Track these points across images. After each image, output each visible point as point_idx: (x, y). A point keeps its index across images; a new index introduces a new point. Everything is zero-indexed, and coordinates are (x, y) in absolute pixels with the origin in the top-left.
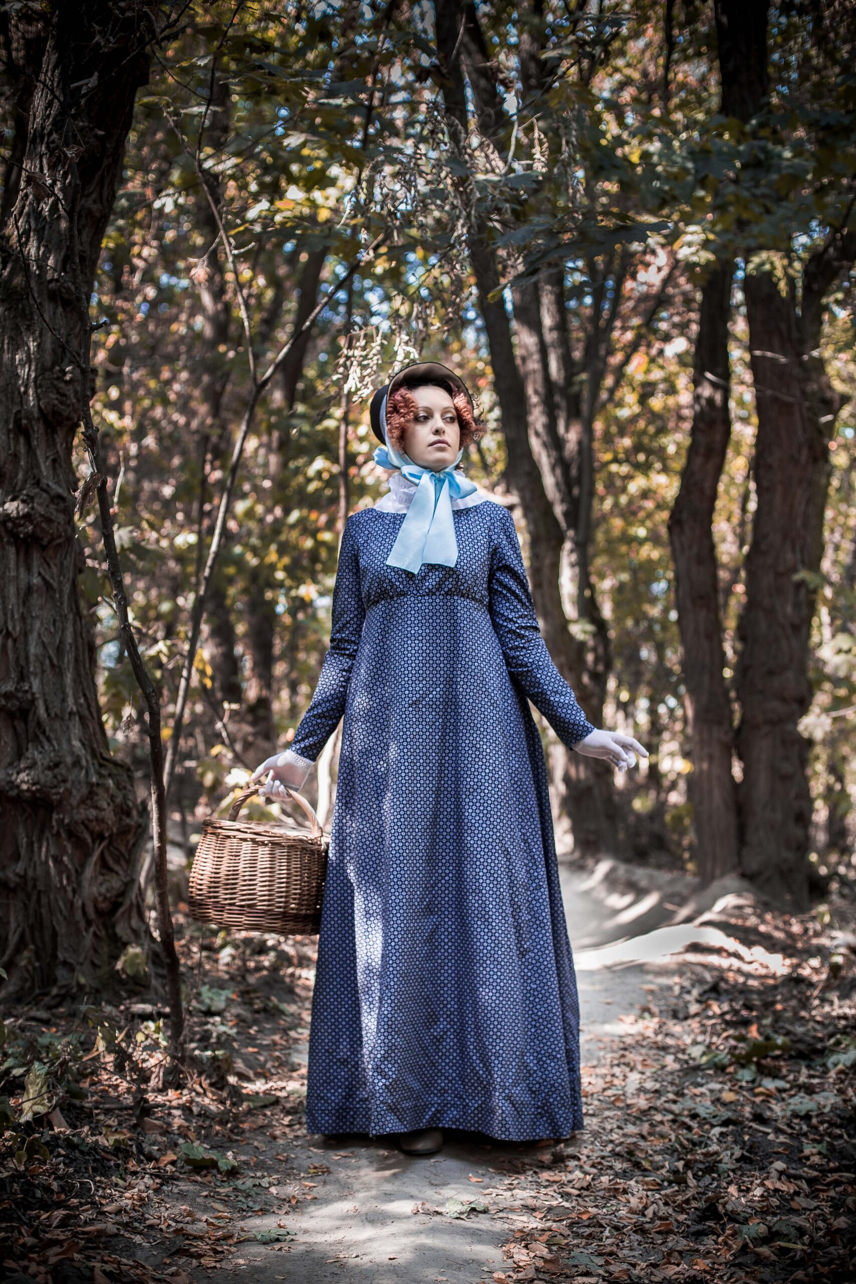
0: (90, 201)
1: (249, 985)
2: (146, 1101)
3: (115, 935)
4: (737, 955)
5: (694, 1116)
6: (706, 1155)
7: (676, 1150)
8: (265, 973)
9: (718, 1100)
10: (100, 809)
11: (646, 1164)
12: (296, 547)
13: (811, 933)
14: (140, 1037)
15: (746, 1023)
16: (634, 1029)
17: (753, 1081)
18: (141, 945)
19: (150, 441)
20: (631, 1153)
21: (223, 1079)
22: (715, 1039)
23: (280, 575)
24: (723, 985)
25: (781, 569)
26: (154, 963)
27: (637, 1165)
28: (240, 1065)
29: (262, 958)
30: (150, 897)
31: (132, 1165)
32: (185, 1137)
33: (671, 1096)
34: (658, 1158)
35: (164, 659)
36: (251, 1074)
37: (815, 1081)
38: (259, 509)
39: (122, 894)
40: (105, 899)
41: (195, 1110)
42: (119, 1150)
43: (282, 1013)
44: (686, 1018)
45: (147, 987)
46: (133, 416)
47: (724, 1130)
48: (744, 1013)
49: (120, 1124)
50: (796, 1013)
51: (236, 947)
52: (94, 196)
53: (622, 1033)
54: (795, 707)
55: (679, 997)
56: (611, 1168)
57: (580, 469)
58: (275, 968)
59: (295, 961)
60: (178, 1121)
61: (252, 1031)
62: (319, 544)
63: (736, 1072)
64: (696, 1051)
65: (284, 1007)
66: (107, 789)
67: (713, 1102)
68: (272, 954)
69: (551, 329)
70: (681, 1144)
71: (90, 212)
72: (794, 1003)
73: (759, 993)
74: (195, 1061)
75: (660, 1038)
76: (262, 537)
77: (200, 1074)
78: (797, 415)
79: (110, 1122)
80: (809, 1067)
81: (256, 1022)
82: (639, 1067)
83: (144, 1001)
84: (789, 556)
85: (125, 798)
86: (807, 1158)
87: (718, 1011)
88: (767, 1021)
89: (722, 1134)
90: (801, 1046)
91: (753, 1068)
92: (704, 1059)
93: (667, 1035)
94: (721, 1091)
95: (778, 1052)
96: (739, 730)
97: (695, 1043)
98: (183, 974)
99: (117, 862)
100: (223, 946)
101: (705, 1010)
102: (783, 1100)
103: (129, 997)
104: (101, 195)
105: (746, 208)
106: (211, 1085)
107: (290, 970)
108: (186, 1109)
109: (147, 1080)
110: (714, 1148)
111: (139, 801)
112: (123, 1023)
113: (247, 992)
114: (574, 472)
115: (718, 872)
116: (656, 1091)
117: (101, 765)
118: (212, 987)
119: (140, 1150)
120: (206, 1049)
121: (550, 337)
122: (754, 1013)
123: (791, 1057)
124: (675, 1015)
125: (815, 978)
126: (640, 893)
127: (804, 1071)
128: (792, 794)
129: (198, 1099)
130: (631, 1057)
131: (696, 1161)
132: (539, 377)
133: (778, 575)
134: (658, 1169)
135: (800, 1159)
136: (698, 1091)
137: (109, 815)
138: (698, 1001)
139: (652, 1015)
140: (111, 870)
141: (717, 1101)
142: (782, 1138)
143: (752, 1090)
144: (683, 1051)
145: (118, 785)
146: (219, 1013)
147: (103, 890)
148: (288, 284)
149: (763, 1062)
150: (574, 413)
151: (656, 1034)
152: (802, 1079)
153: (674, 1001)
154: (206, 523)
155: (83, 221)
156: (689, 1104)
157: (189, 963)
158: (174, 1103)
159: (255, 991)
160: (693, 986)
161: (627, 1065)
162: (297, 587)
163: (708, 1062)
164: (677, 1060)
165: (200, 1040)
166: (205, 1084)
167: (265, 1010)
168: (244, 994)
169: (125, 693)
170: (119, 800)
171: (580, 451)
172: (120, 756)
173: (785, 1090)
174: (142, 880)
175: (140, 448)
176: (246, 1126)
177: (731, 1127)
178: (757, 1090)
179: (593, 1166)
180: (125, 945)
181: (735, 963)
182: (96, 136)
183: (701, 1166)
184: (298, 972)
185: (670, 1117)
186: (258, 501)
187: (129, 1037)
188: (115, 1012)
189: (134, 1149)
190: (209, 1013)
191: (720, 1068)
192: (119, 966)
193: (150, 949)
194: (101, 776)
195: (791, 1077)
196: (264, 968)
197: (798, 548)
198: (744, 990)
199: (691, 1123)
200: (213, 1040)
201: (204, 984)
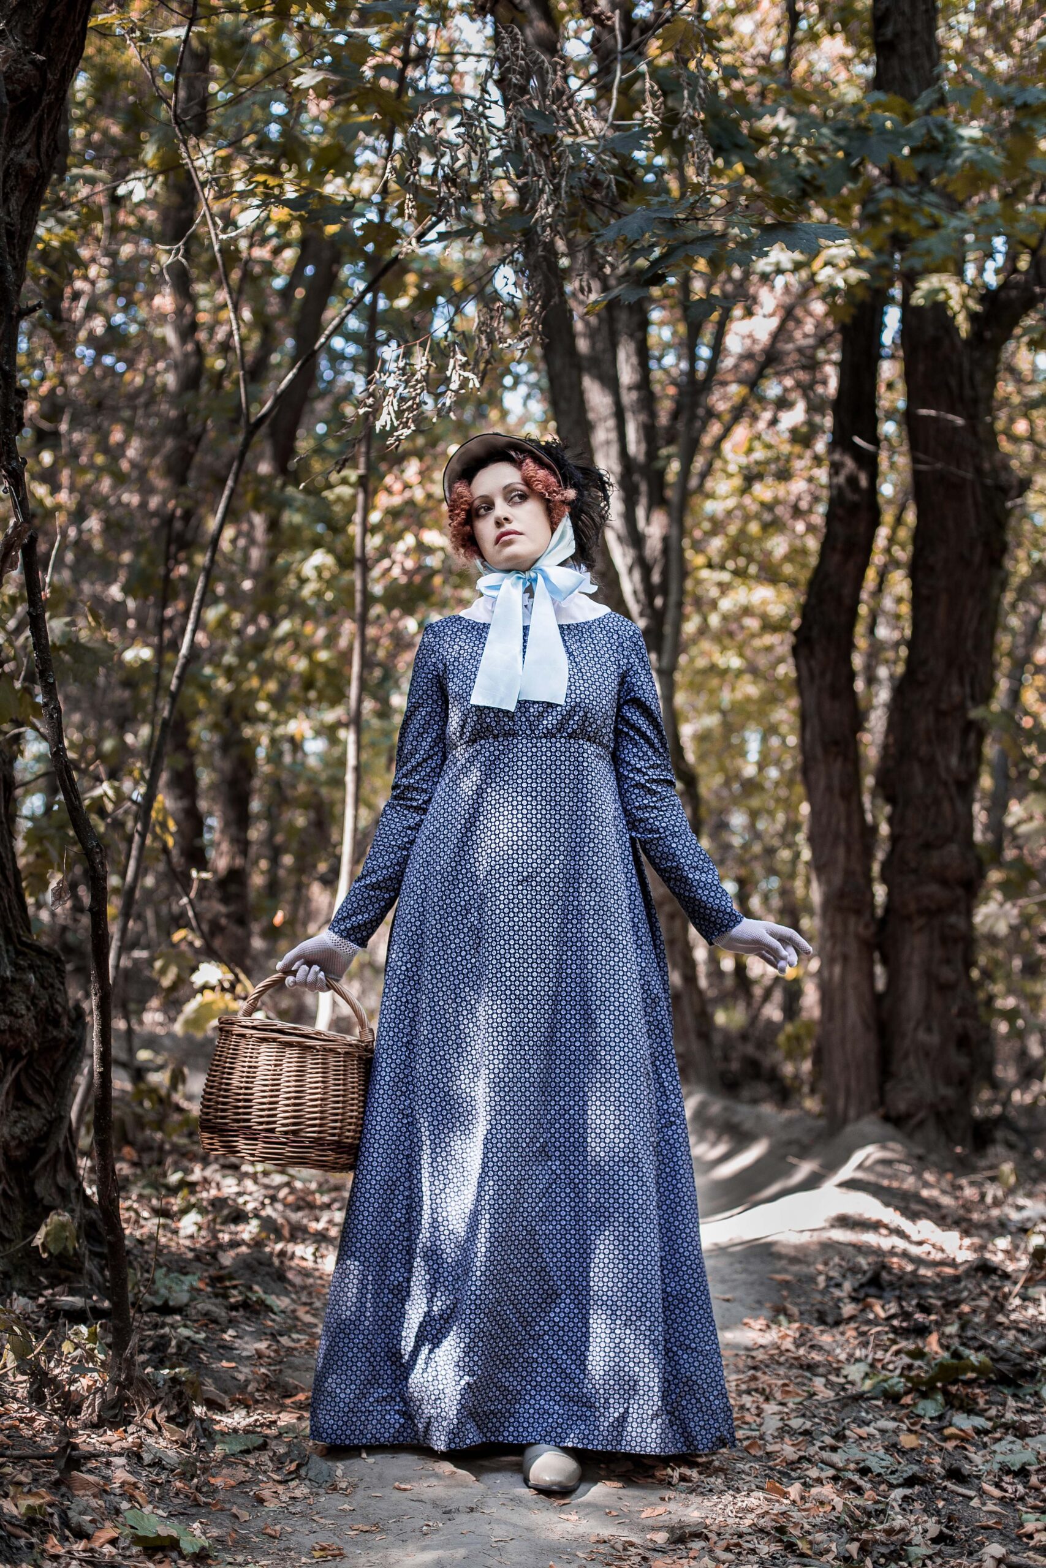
0: (23, 154)
1: (222, 1268)
2: (75, 1447)
3: (34, 1194)
4: (900, 1233)
5: (864, 1471)
6: (890, 1532)
7: (845, 1525)
8: (244, 1249)
9: (894, 1445)
10: (16, 1016)
11: (802, 1546)
12: (283, 669)
13: (989, 1200)
14: (66, 1347)
15: (922, 1331)
16: (767, 1338)
17: (940, 1418)
18: (72, 1211)
19: (93, 523)
20: (781, 1530)
21: (186, 1410)
22: (880, 1355)
23: (262, 707)
24: (885, 1275)
25: (944, 706)
26: (89, 1237)
27: (790, 1547)
28: (210, 1387)
29: (240, 1228)
30: (85, 1140)
31: (53, 1545)
32: (131, 1498)
33: (829, 1440)
34: (820, 1537)
35: (110, 807)
36: (226, 1400)
37: (1028, 1418)
38: (237, 619)
39: (45, 1137)
40: (20, 1143)
41: (147, 1458)
42: (34, 1522)
43: (269, 1309)
44: (837, 1323)
45: (79, 1270)
46: (72, 489)
47: (908, 1491)
48: (919, 1317)
49: (35, 1480)
50: (989, 1318)
51: (202, 1211)
52: (28, 147)
53: (749, 1343)
54: (960, 892)
55: (825, 1291)
56: (753, 1551)
57: (665, 573)
58: (257, 1244)
59: (286, 1232)
60: (120, 1475)
61: (226, 1337)
62: (314, 664)
63: (915, 1405)
64: (855, 1372)
65: (272, 1300)
66: (26, 988)
67: (887, 1449)
68: (254, 1223)
69: (630, 389)
70: (852, 1516)
71: (21, 168)
72: (984, 1302)
73: (936, 1287)
74: (147, 1384)
75: (802, 1351)
76: (240, 653)
77: (154, 1404)
78: (970, 501)
79: (21, 1478)
80: (1015, 1396)
81: (232, 1323)
82: (778, 1395)
83: (72, 1292)
84: (955, 689)
85: (52, 999)
86: (1030, 1536)
87: (882, 1315)
88: (953, 1329)
89: (905, 1498)
90: (1003, 1367)
91: (940, 1398)
92: (868, 1384)
93: (812, 1347)
94: (896, 1432)
95: (971, 1375)
96: (883, 923)
97: (852, 1359)
98: (129, 1252)
99: (39, 1091)
100: (184, 1211)
101: (863, 1310)
102: (985, 1446)
103: (52, 1286)
104: (38, 146)
105: (907, 218)
106: (170, 1419)
107: (279, 1247)
108: (134, 1456)
109: (76, 1411)
110: (899, 1521)
111: (71, 1003)
112: (42, 1323)
113: (220, 1279)
114: (656, 578)
115: (852, 1113)
116: (806, 1433)
117: (18, 953)
118: (169, 1270)
119: (65, 1521)
120: (159, 1364)
121: (629, 398)
122: (933, 1317)
123: (990, 1382)
124: (821, 1320)
125: (1010, 1267)
126: (741, 1138)
127: (1011, 1402)
128: (954, 1010)
129: (150, 1441)
130: (765, 1379)
131: (875, 1542)
132: (614, 450)
133: (940, 714)
134: (821, 1554)
135: (1019, 1537)
136: (864, 1431)
137: (28, 1024)
138: (854, 1299)
139: (790, 1318)
140: (30, 1103)
141: (893, 1448)
142: (990, 1506)
143: (940, 1430)
144: (837, 1372)
145: (41, 981)
146: (179, 1310)
147: (17, 1131)
148: (279, 326)
149: (953, 1389)
150: (658, 500)
151: (798, 1347)
152: (1010, 1416)
153: (818, 1297)
154: (167, 634)
155: (11, 182)
156: (855, 1453)
157: (138, 1234)
158: (116, 1447)
159: (231, 1277)
160: (844, 1276)
161: (762, 1392)
162: (286, 723)
163: (874, 1387)
164: (829, 1384)
165: (152, 1350)
166: (161, 1417)
167: (245, 1305)
168: (214, 1281)
169: (54, 854)
170: (43, 1003)
171: (666, 551)
172: (45, 941)
173: (986, 1432)
174: (74, 1115)
175: (80, 532)
176: (218, 1482)
177: (917, 1489)
178: (948, 1431)
179: (727, 1549)
180: (48, 1210)
181: (901, 1244)
182: (33, 62)
183: (884, 1550)
184: (290, 1247)
185: (831, 1472)
186: (235, 607)
187: (52, 1348)
188: (31, 1306)
189: (56, 1520)
190: (166, 1309)
191: (892, 1398)
192: (39, 1239)
193: (83, 1216)
194: (18, 968)
195: (993, 1412)
196: (242, 1242)
197: (967, 680)
198: (915, 1284)
199: (861, 1482)
200: (172, 1350)
201: (159, 1266)
